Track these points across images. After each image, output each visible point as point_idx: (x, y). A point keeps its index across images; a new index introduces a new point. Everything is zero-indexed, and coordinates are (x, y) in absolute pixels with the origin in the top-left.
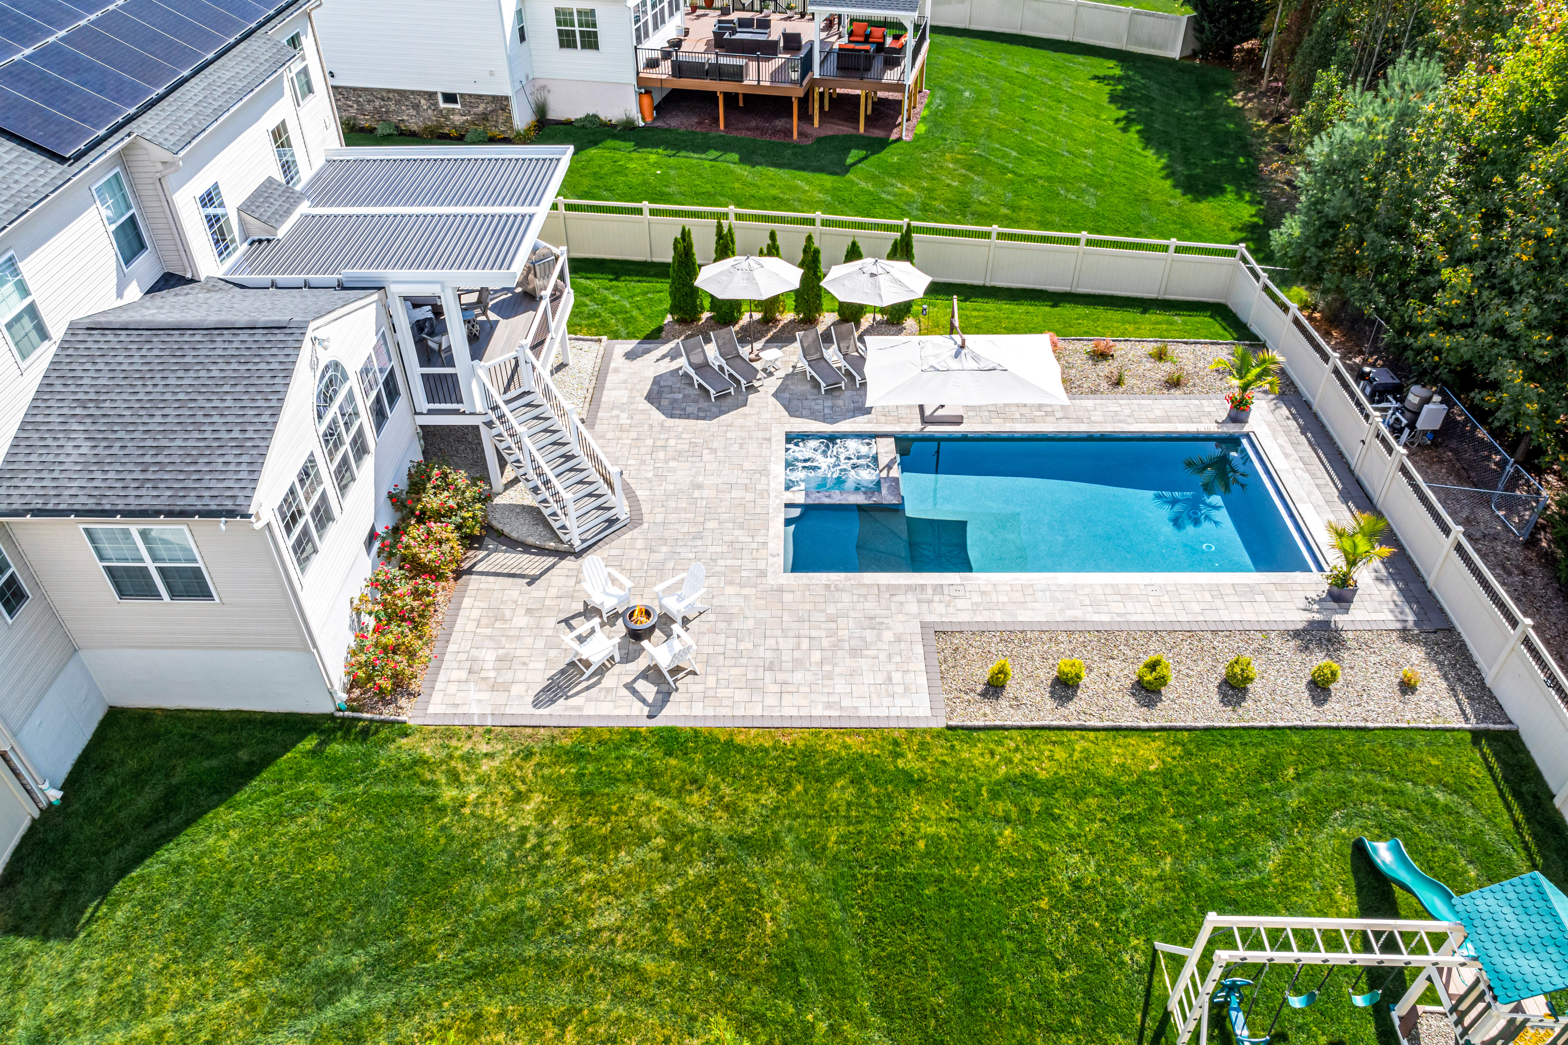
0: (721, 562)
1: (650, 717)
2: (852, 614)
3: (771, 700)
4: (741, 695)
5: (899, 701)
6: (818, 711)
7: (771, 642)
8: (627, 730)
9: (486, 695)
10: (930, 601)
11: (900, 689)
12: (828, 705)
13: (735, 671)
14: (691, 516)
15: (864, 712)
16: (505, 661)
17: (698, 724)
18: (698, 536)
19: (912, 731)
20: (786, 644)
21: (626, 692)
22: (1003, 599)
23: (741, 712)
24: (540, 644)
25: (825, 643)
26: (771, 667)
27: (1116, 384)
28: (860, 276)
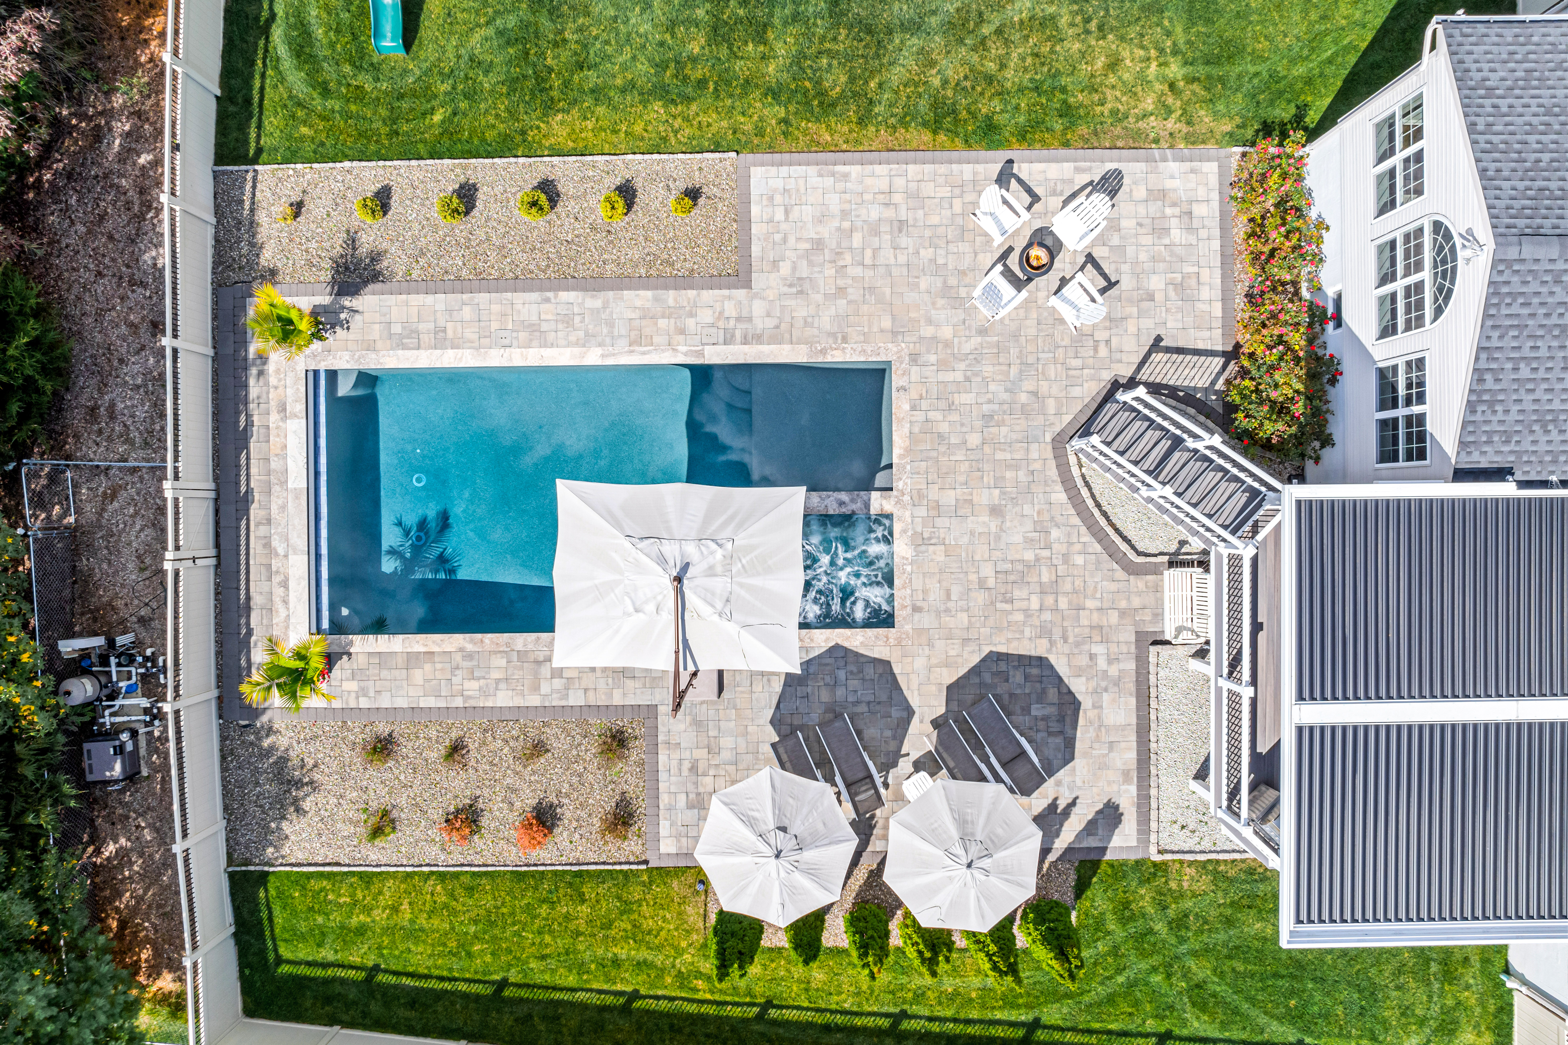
0: (959, 376)
1: (1010, 162)
2: (819, 298)
3: (900, 182)
4: (928, 189)
5: (779, 184)
6: (855, 170)
7: (902, 259)
8: (1030, 146)
9: (1169, 184)
10: (739, 319)
11: (778, 199)
12: (846, 176)
13: (935, 220)
14: (999, 456)
15: (812, 170)
16: (1160, 230)
17: (965, 154)
18: (988, 418)
19: (771, 149)
20: (887, 255)
21: (1038, 191)
22: (662, 323)
23: (928, 168)
24: (1130, 251)
25: (848, 259)
26: (901, 225)
27: (456, 750)
28: (808, 855)
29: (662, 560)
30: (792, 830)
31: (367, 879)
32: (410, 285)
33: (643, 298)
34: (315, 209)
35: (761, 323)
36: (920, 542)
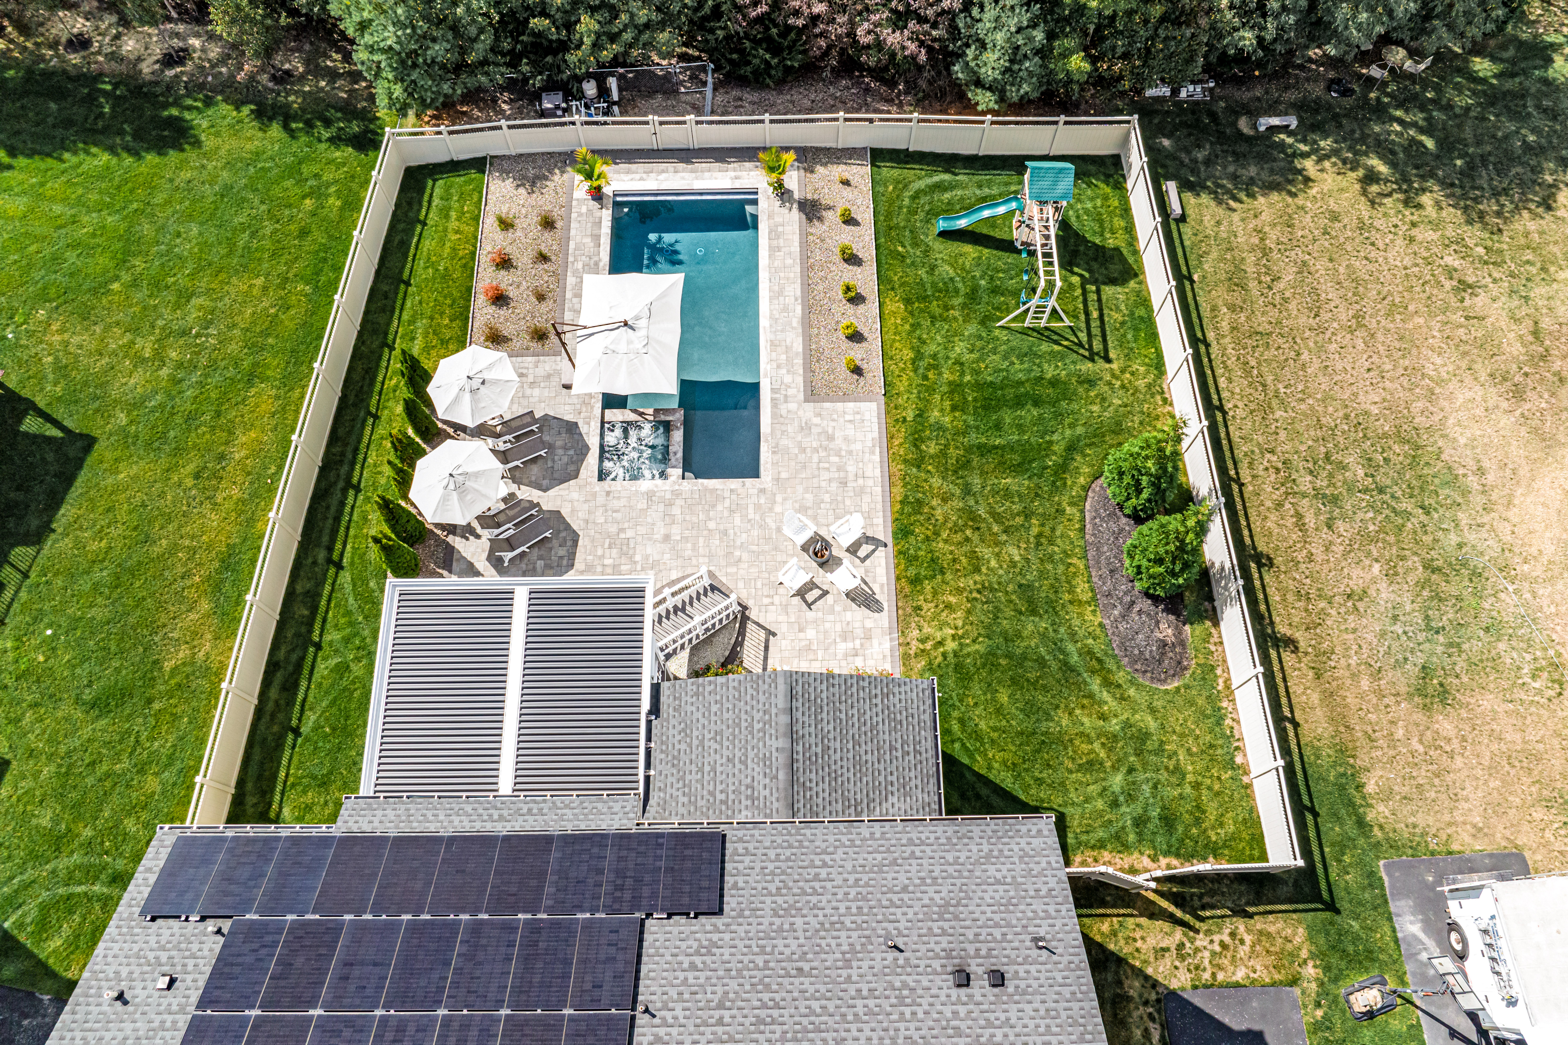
0: (751, 516)
1: (886, 545)
2: (799, 438)
3: (870, 483)
4: (866, 498)
5: (867, 416)
6: (877, 458)
7: (823, 484)
8: (895, 557)
9: (875, 642)
10: (786, 396)
11: (858, 417)
12: (872, 453)
13: (848, 502)
14: (701, 540)
15: (876, 434)
16: (845, 636)
17: (889, 519)
18: (725, 533)
19: (887, 412)
20: (825, 475)
21: (868, 562)
22: (784, 357)
23: (880, 499)
24: (831, 617)
25: (823, 454)
26: (844, 483)
27: (543, 258)
28: (467, 396)
29: (637, 318)
30: (482, 388)
31: (476, 219)
32: (805, 236)
33: (798, 346)
34: (847, 192)
35: (783, 409)
36: (650, 495)
